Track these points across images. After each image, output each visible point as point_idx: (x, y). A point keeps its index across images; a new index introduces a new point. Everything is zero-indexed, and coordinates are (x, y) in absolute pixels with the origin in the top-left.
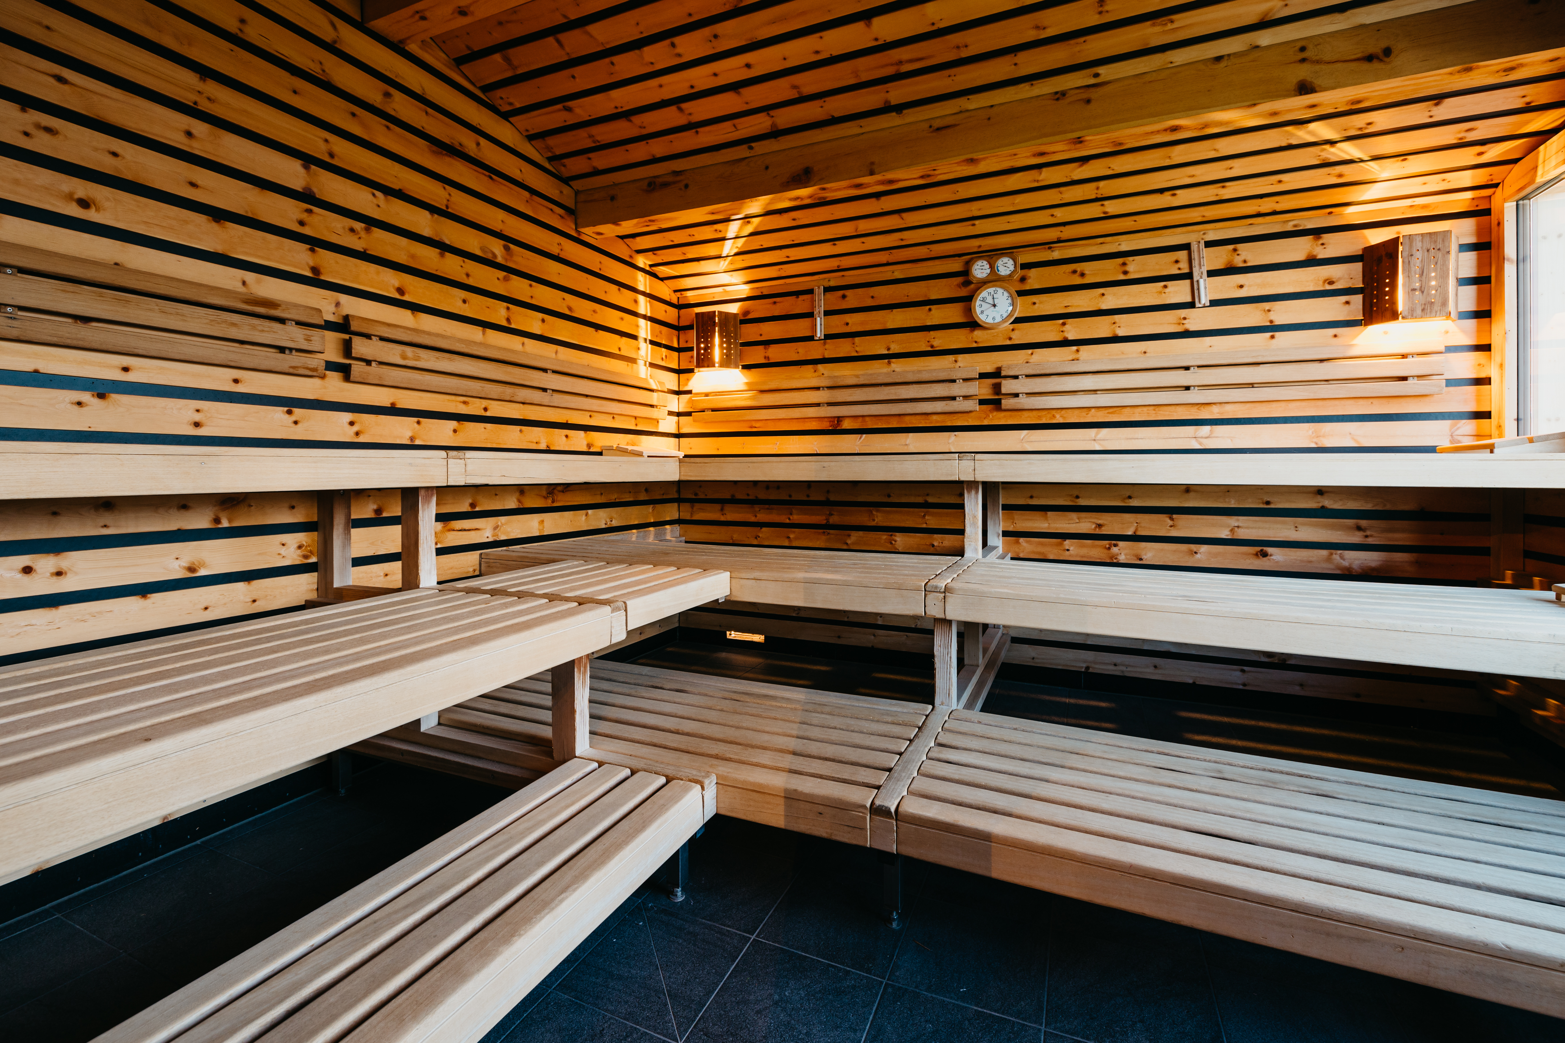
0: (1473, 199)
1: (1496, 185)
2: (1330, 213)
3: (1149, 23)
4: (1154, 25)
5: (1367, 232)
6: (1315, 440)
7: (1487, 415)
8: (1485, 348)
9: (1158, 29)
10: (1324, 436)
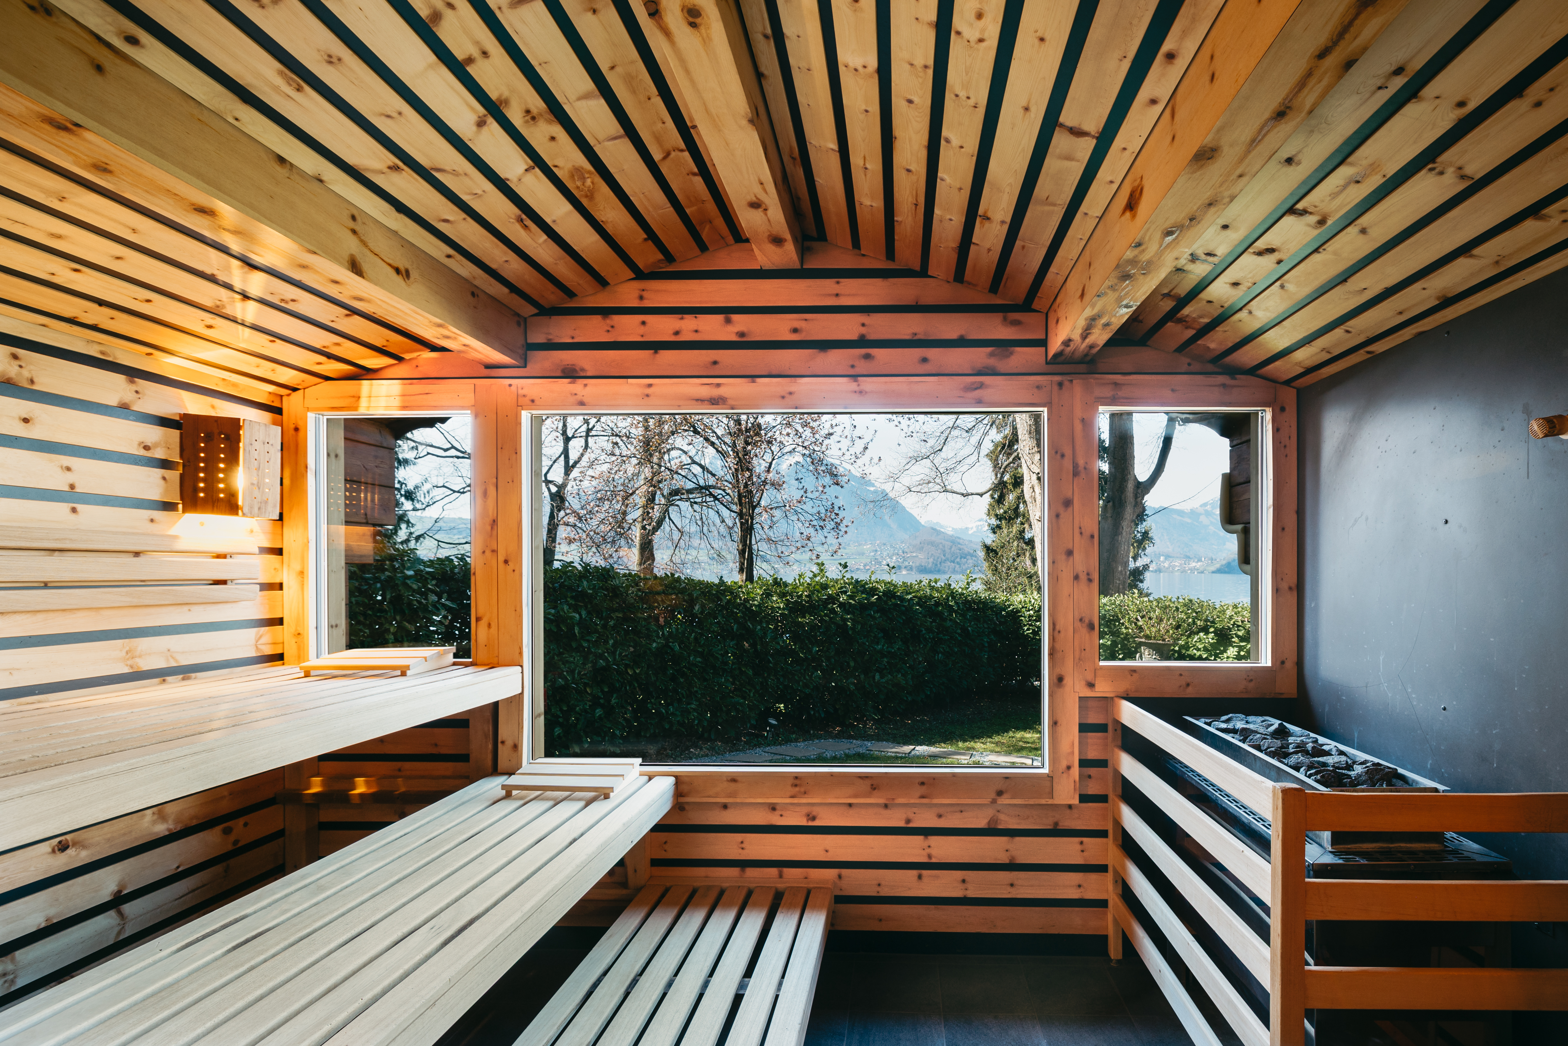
0: (270, 393)
1: (295, 390)
2: (151, 354)
3: (278, 65)
4: (281, 73)
5: (185, 395)
6: (129, 663)
7: (280, 621)
8: (279, 552)
9: (279, 82)
10: (140, 656)
